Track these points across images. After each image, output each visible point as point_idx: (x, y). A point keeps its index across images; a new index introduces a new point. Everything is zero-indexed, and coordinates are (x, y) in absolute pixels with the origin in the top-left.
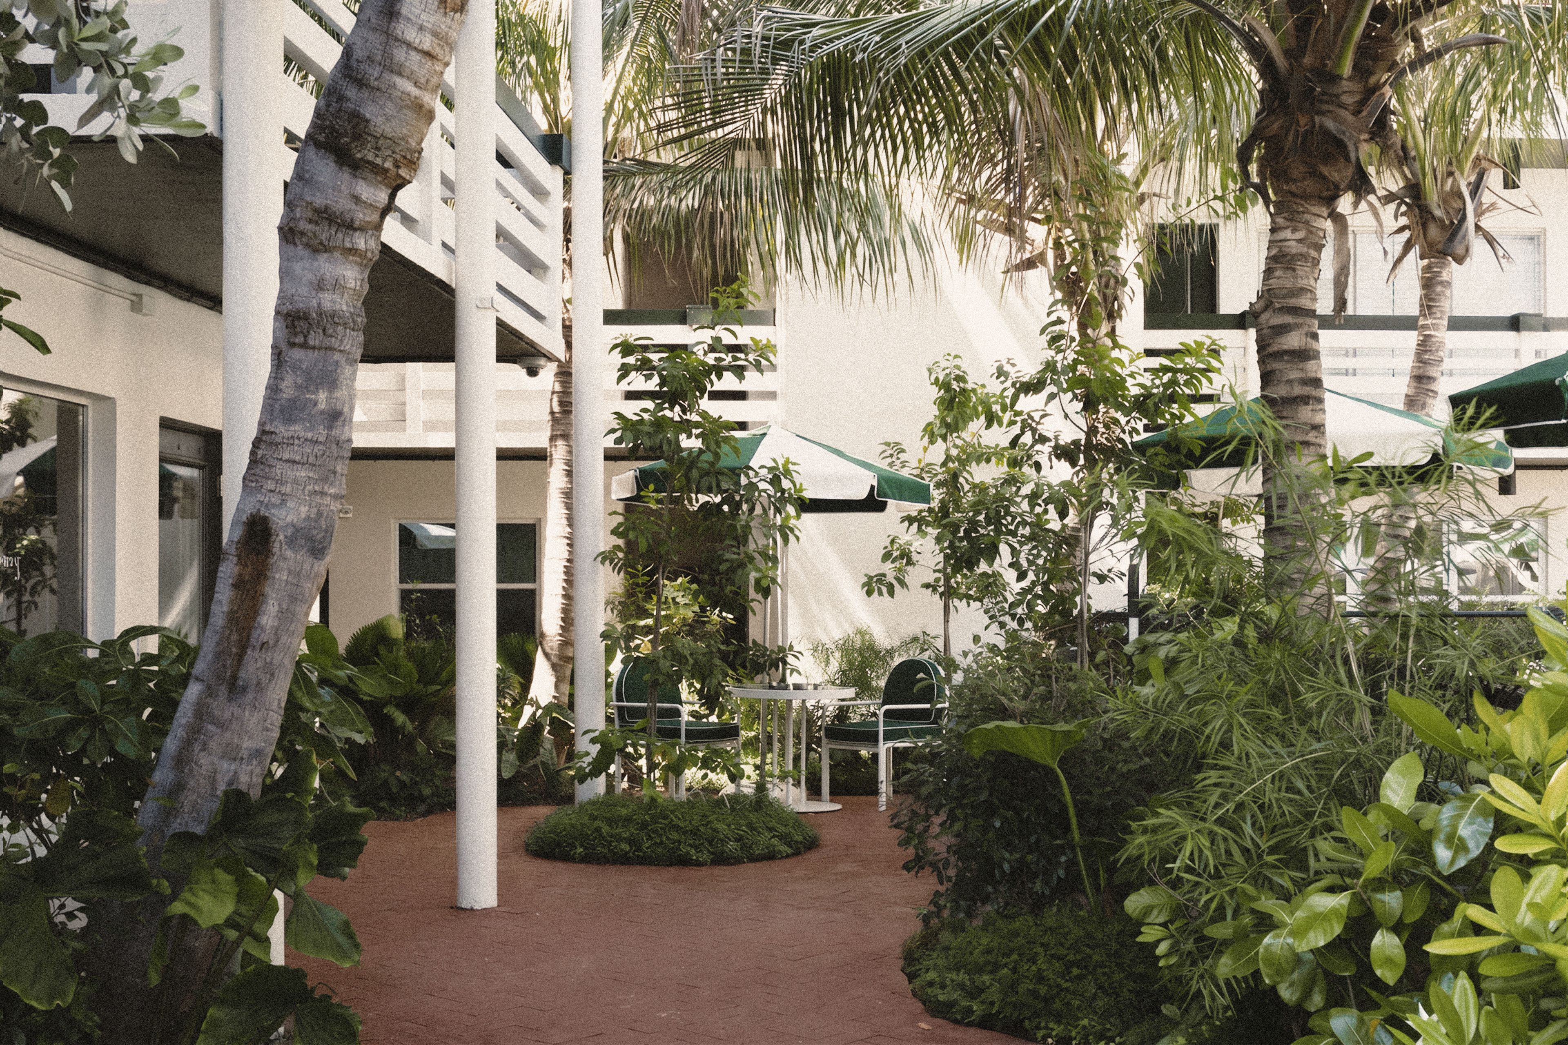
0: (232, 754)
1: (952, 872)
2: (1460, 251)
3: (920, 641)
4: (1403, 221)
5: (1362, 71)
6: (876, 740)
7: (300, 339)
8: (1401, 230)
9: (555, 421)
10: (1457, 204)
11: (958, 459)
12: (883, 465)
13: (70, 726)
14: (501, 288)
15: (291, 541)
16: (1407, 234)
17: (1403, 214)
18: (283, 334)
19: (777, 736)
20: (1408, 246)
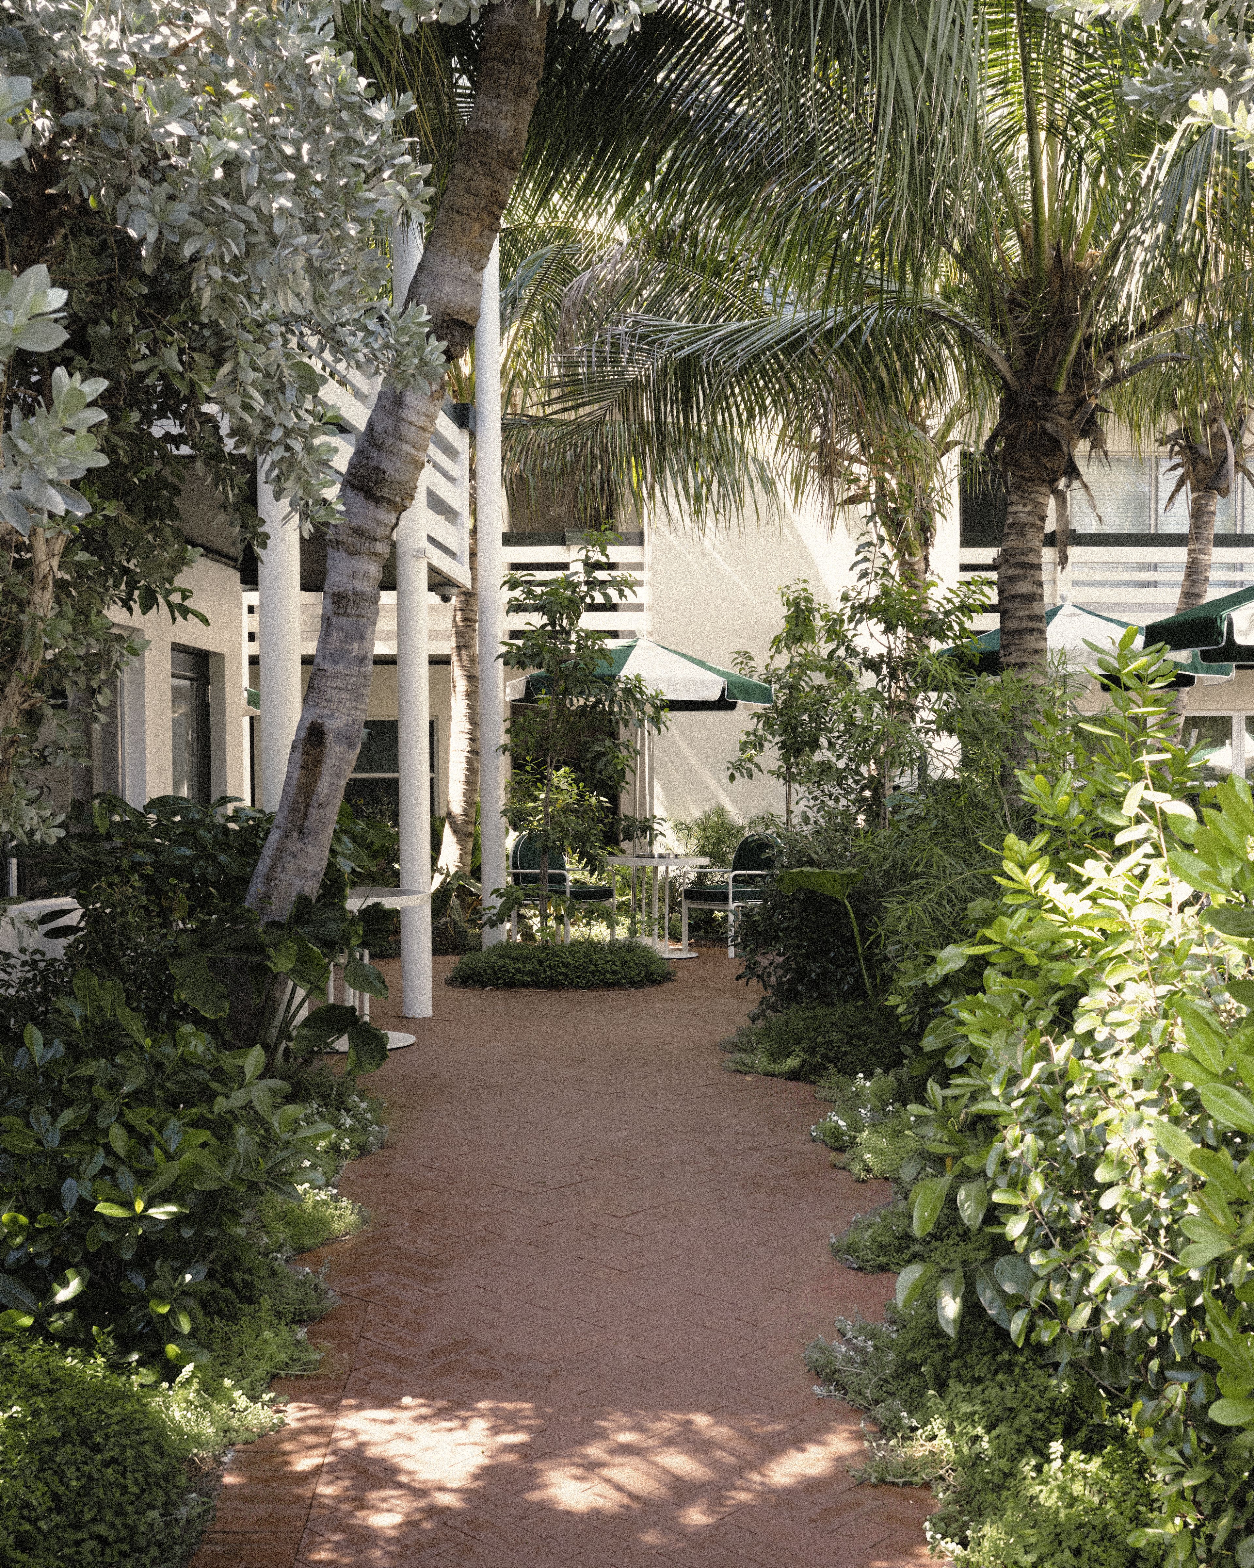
0: (301, 873)
1: (773, 980)
2: (1223, 485)
3: (767, 821)
4: (1177, 460)
5: (1074, 388)
6: (727, 900)
7: (341, 611)
8: (1174, 468)
9: (458, 634)
10: (1220, 446)
11: (800, 664)
12: (735, 671)
13: (195, 859)
14: (431, 539)
15: (338, 739)
16: (1180, 471)
17: (1177, 453)
18: (329, 606)
19: (644, 901)
20: (1181, 483)
